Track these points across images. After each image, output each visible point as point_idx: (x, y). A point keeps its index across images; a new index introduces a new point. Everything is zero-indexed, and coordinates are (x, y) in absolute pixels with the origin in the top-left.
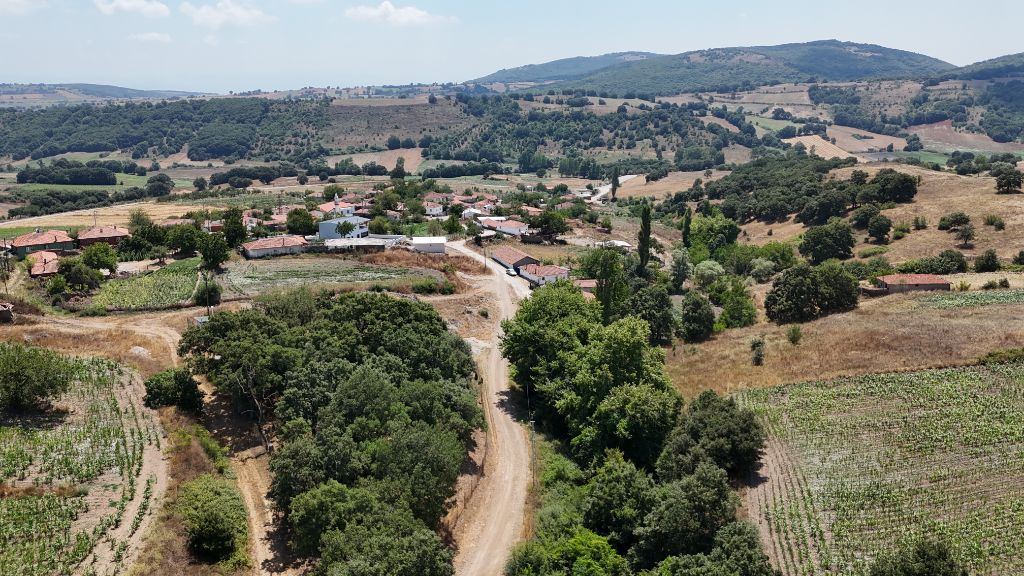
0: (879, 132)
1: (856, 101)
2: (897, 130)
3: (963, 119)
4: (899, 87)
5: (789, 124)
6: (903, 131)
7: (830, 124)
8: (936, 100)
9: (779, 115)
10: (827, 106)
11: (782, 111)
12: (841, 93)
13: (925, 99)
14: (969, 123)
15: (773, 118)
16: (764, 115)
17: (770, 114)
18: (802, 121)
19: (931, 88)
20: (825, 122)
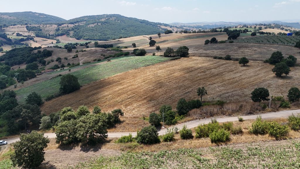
0: (49, 39)
1: (41, 30)
2: (53, 38)
3: (69, 34)
4: (52, 26)
5: (22, 37)
6: (55, 38)
7: (35, 37)
8: (62, 30)
9: (18, 35)
10: (32, 32)
11: (19, 34)
12: (36, 28)
13: (59, 29)
14: (70, 35)
15: (16, 36)
16: (13, 35)
17: (15, 34)
18: (26, 36)
19: (60, 26)
20: (33, 36)
